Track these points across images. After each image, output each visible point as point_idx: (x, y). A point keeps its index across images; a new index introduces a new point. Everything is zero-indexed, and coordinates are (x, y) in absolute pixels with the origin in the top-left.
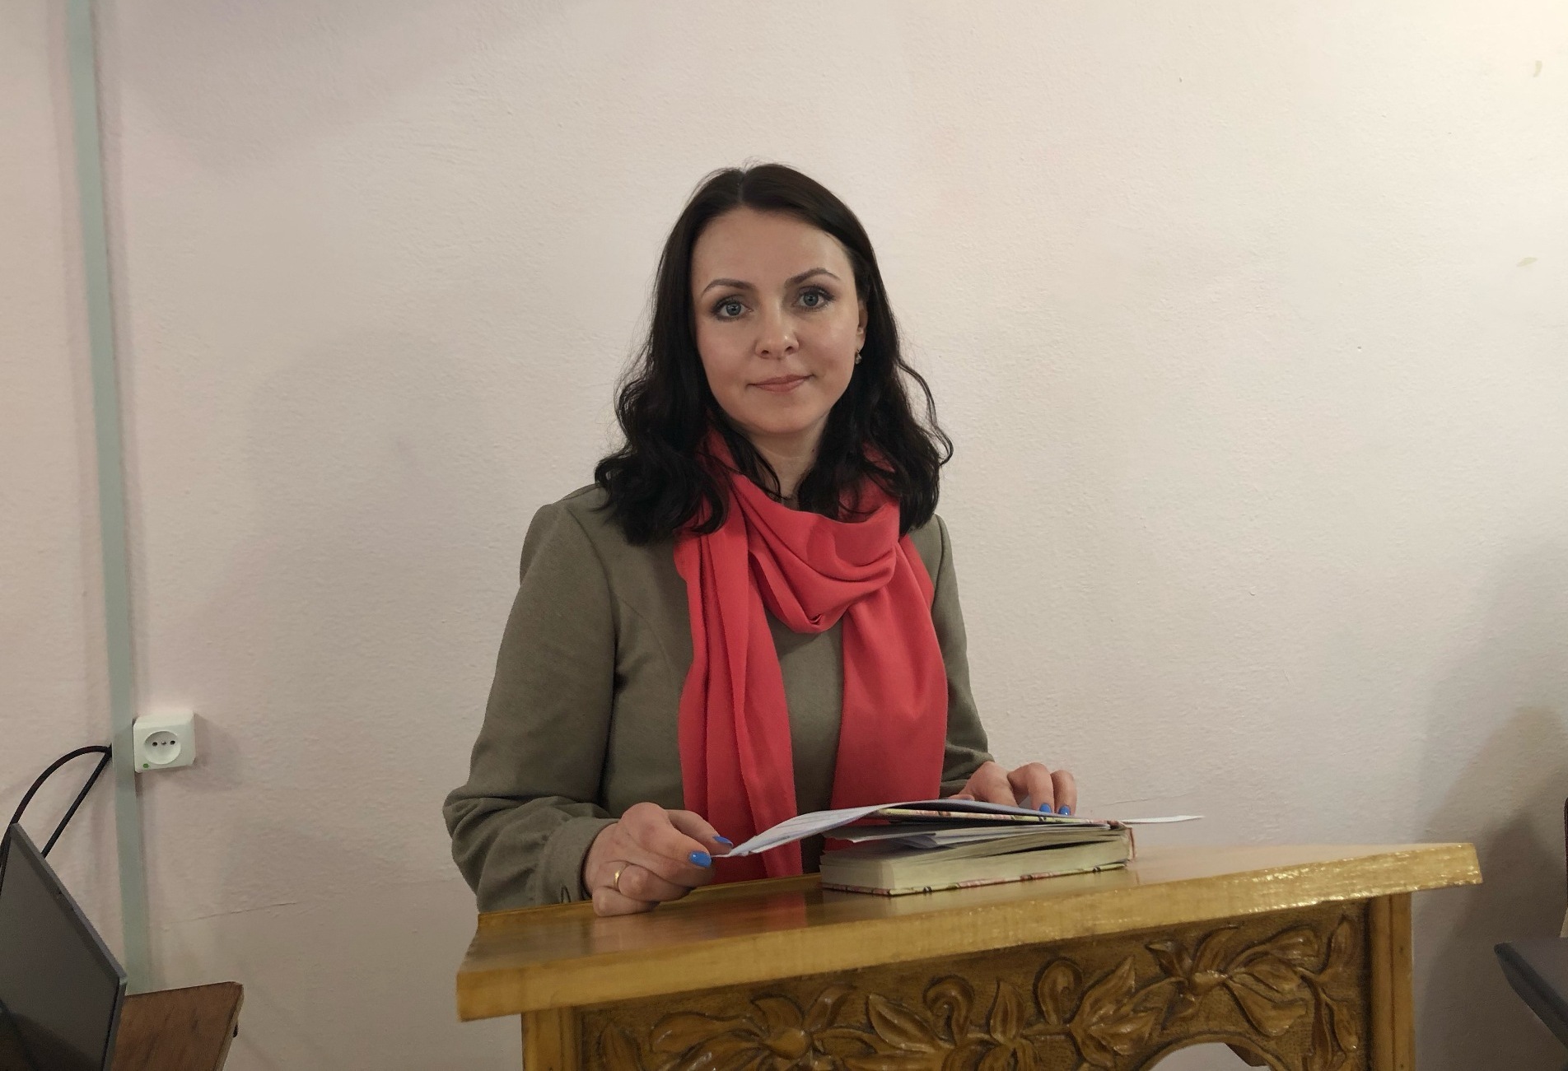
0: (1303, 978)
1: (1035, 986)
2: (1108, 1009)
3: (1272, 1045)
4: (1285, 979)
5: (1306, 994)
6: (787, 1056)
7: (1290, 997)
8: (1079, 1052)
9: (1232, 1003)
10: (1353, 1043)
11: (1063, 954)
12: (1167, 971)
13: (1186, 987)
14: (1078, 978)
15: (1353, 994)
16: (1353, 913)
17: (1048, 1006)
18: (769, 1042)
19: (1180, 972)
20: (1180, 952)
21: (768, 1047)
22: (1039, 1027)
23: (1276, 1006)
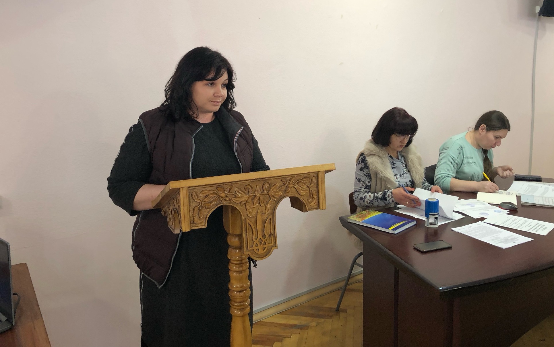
0: (307, 186)
1: (263, 187)
2: (275, 190)
3: (302, 197)
4: (304, 186)
5: (308, 189)
6: (222, 197)
7: (305, 189)
8: (270, 198)
9: (295, 190)
10: (315, 197)
11: (267, 181)
12: (284, 185)
13: (287, 187)
14: (269, 185)
15: (315, 189)
16: (315, 175)
17: (265, 190)
18: (220, 195)
19: (286, 184)
20: (286, 182)
21: (219, 196)
22: (263, 193)
23: (303, 190)
